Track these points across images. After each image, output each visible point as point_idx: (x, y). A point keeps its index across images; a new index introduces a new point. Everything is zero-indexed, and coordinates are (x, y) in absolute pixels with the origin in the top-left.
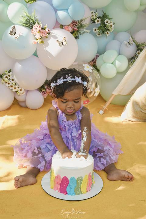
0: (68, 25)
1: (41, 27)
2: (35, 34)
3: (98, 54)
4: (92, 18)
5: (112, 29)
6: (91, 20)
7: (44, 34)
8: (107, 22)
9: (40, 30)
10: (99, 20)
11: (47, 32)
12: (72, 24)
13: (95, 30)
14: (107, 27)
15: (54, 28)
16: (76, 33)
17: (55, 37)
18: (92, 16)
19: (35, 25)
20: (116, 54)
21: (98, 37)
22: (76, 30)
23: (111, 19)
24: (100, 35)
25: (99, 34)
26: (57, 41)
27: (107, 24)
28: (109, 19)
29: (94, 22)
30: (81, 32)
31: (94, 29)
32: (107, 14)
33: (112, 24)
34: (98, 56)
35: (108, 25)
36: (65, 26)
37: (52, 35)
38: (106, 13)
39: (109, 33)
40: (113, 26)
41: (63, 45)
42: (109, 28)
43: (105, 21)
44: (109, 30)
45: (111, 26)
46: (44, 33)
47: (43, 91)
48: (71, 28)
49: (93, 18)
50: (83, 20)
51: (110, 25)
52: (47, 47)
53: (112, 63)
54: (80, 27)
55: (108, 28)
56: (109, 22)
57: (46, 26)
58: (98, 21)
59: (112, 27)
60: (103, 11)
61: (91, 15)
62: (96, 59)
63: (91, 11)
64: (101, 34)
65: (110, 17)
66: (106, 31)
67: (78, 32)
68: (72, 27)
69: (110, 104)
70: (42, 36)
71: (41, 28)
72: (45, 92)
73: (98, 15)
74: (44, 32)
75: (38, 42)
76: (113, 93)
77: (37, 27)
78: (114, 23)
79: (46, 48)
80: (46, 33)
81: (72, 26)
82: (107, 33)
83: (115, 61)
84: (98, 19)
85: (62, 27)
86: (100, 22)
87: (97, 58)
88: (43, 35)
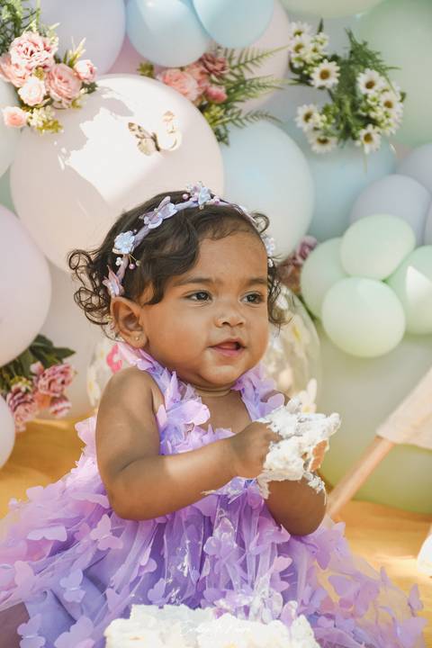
0: (182, 69)
1: (55, 50)
2: (16, 83)
3: (310, 240)
4: (294, 55)
5: (391, 120)
6: (291, 65)
7: (63, 88)
8: (370, 85)
9: (47, 62)
10: (333, 68)
11: (82, 75)
12: (202, 68)
13: (308, 117)
14: (371, 108)
15: (113, 70)
16: (216, 111)
17: (118, 108)
18: (298, 48)
19: (25, 35)
20: (409, 238)
21: (319, 157)
22: (217, 97)
23: (389, 72)
24: (328, 147)
25: (324, 142)
26: (131, 125)
27: (372, 93)
28: (382, 71)
29: (305, 80)
30: (240, 112)
31: (302, 111)
32: (370, 48)
33: (393, 97)
34: (311, 248)
35: (374, 100)
36: (167, 69)
37: (104, 96)
38: (365, 44)
39: (375, 137)
40: (398, 107)
41: (158, 149)
42: (378, 114)
43: (362, 79)
44: (375, 122)
45: (388, 105)
46: (66, 82)
47: (18, 391)
48: (196, 86)
49: (299, 59)
50: (256, 60)
51: (383, 99)
52: (73, 153)
53: (384, 281)
54: (237, 91)
55: (372, 115)
56: (381, 82)
57: (77, 51)
58: (325, 75)
59: (392, 112)
60: (350, 35)
61: (294, 43)
62: (300, 260)
63: (295, 27)
64: (333, 140)
65: (386, 63)
66: (365, 126)
67: (227, 109)
68: (199, 82)
69: (354, 499)
70: (53, 94)
71: (50, 55)
72: (27, 391)
73: (326, 44)
74: (66, 76)
75: (33, 123)
76: (381, 432)
77: (31, 48)
78: (403, 95)
79: (68, 155)
80: (74, 83)
81: (199, 78)
82: (368, 138)
83: (400, 270)
84: (326, 65)
85: (149, 71)
86: (333, 81)
87: (304, 257)
88: (58, 92)
